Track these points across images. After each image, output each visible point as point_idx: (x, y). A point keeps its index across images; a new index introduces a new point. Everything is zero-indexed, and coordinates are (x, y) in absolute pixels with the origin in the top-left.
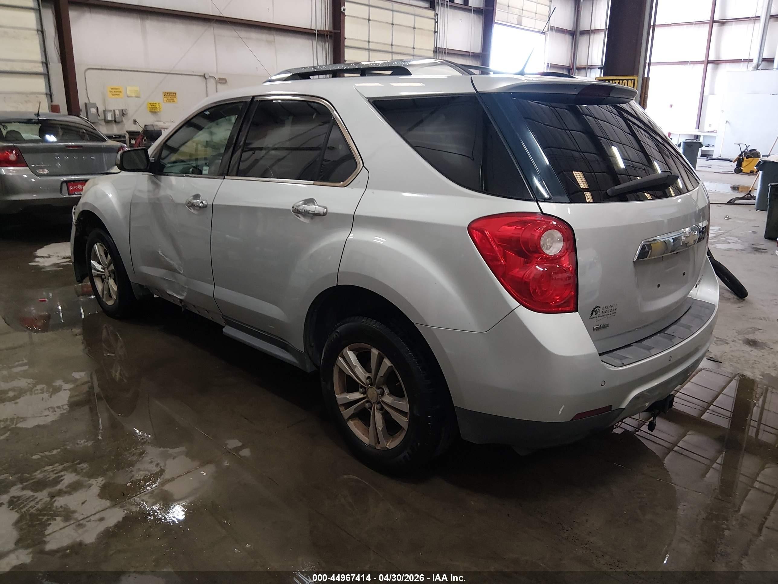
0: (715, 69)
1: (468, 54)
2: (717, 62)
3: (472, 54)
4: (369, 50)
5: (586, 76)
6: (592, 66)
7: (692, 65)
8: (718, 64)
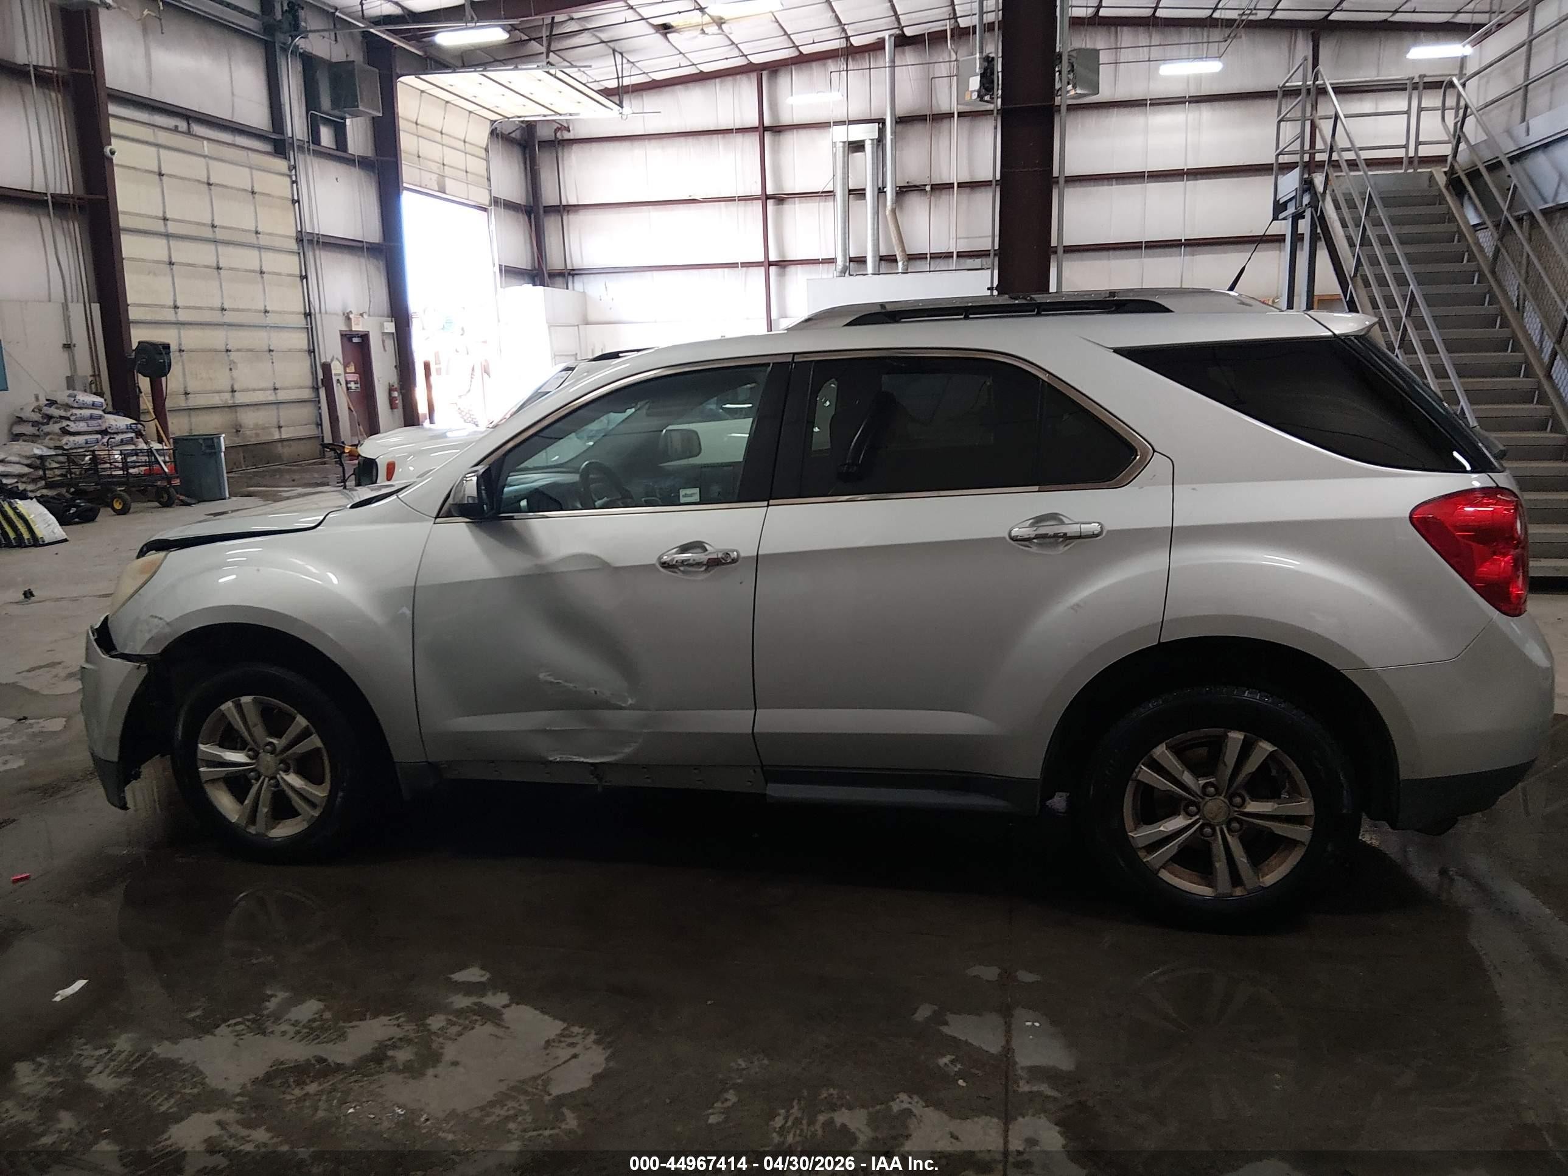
0: (782, 275)
1: (360, 245)
2: (783, 264)
3: (368, 245)
4: (167, 236)
5: (567, 288)
6: (573, 270)
7: (744, 269)
8: (784, 267)
